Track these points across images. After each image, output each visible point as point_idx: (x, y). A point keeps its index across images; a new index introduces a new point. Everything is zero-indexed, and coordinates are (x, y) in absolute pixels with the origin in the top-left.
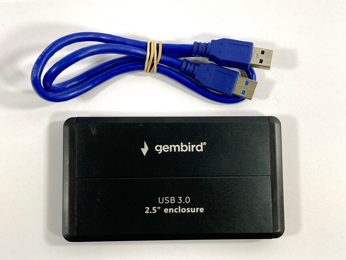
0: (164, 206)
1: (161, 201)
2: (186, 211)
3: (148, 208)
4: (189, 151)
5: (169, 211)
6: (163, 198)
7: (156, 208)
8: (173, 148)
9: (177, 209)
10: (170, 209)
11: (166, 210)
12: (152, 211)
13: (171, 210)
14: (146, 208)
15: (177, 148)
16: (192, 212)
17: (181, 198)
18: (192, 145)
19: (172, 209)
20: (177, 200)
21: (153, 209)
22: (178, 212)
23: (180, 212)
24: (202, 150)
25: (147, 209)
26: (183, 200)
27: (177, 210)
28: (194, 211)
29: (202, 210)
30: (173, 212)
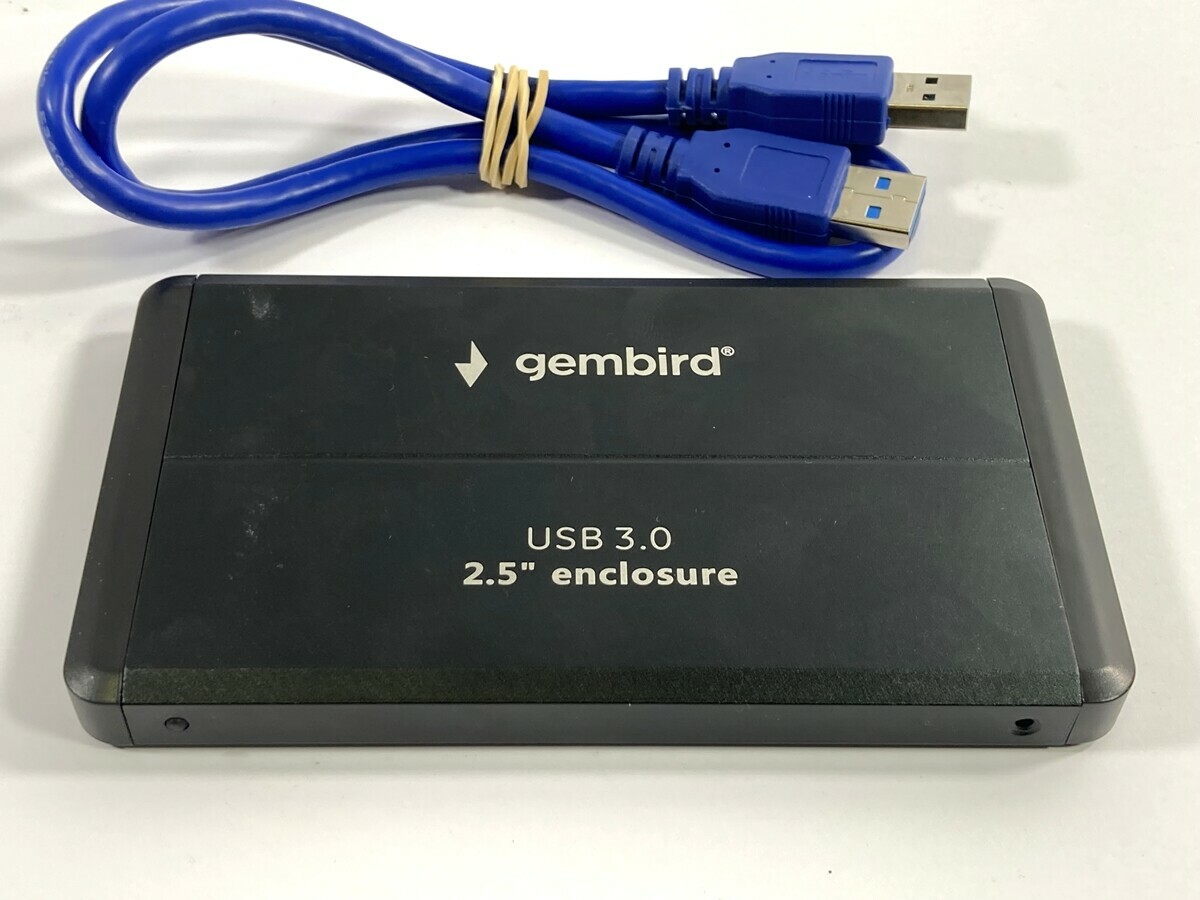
0: (553, 559)
1: (539, 541)
2: (656, 578)
3: (479, 568)
4: (664, 372)
5: (573, 579)
6: (548, 529)
7: (513, 565)
8: (592, 364)
9: (614, 571)
10: (579, 572)
11: (561, 576)
12: (496, 576)
13: (586, 575)
14: (467, 566)
15: (609, 364)
16: (682, 581)
17: (628, 533)
18: (673, 356)
19: (590, 572)
20: (612, 538)
21: (502, 571)
22: (619, 581)
23: (624, 581)
24: (716, 370)
25: (473, 570)
26: (641, 537)
27: (610, 577)
28: (693, 581)
29: (728, 577)
30: (592, 581)
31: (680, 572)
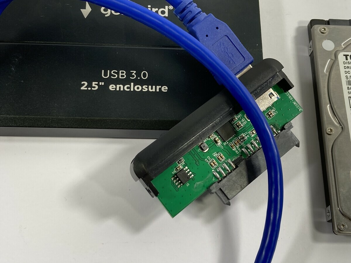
0: (110, 81)
1: (106, 75)
2: (142, 89)
3: (86, 84)
5: (116, 88)
6: (109, 71)
7: (97, 83)
9: (129, 86)
10: (118, 86)
11: (112, 87)
12: (92, 87)
13: (120, 87)
14: (82, 83)
16: (150, 90)
17: (134, 73)
18: (153, 9)
19: (122, 86)
20: (129, 74)
21: (93, 85)
22: (130, 89)
23: (132, 90)
24: (166, 15)
25: (84, 84)
26: (138, 74)
27: (128, 88)
28: (154, 90)
29: (165, 89)
30: (122, 89)
31: (150, 87)
